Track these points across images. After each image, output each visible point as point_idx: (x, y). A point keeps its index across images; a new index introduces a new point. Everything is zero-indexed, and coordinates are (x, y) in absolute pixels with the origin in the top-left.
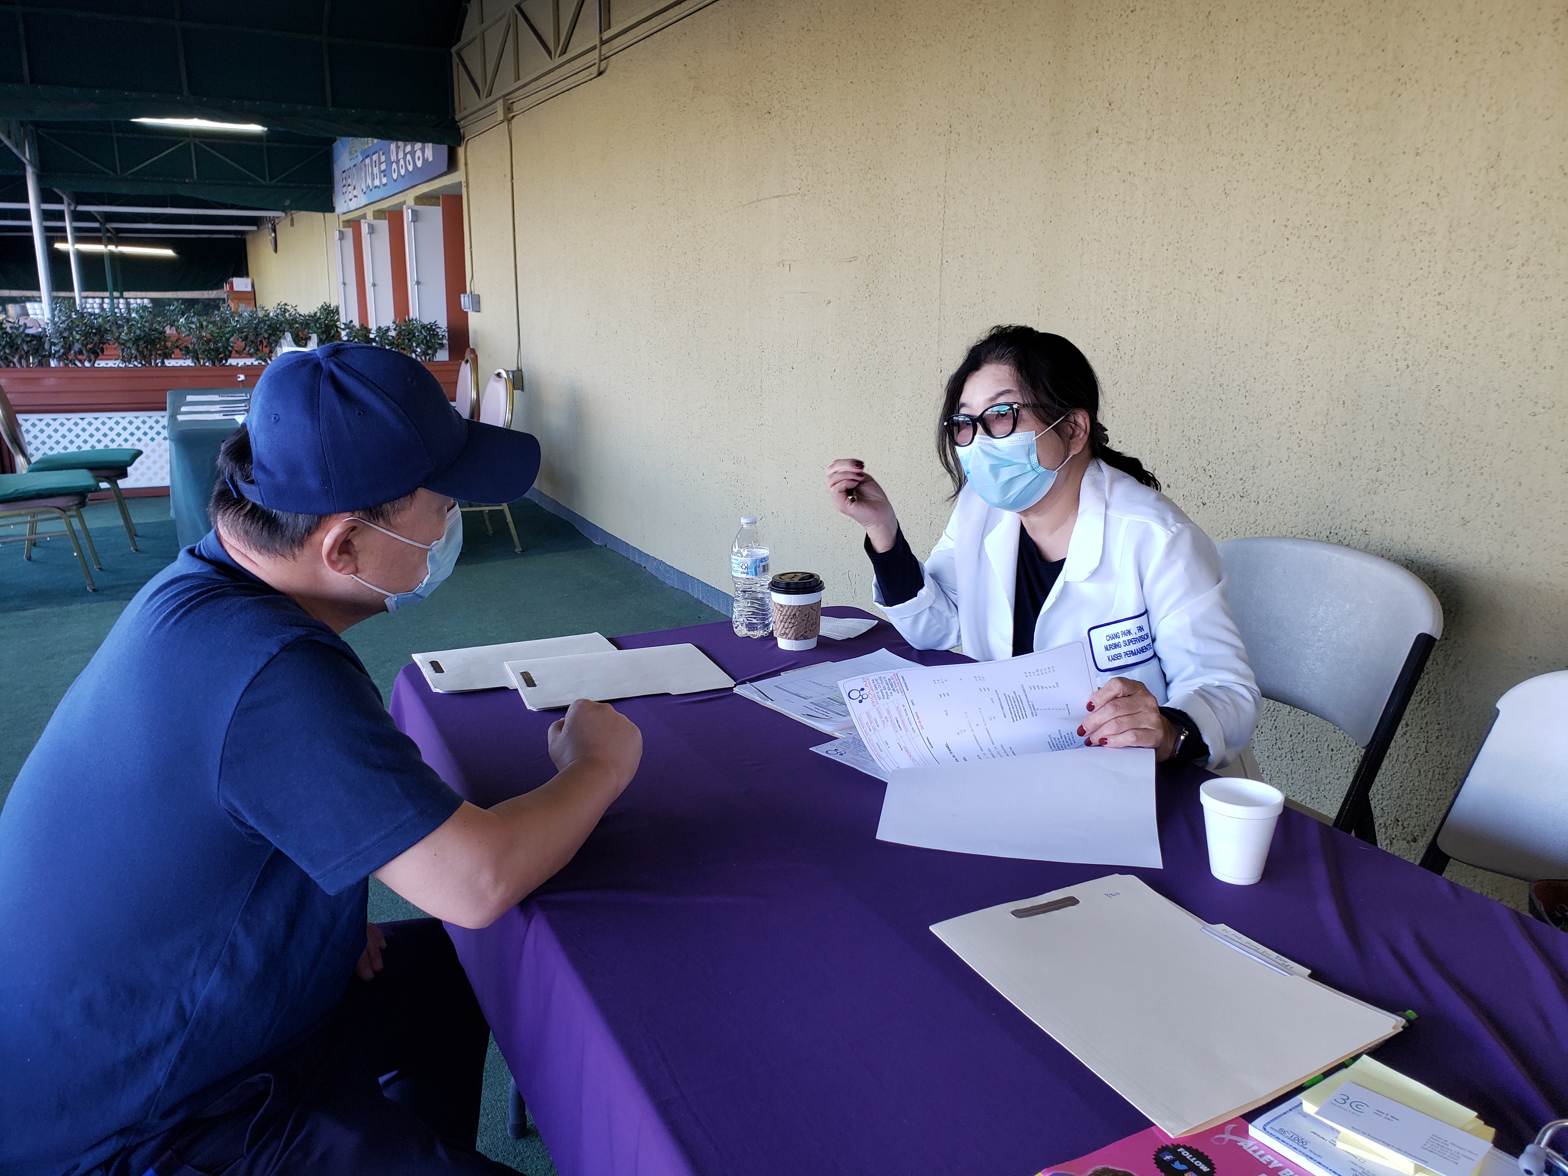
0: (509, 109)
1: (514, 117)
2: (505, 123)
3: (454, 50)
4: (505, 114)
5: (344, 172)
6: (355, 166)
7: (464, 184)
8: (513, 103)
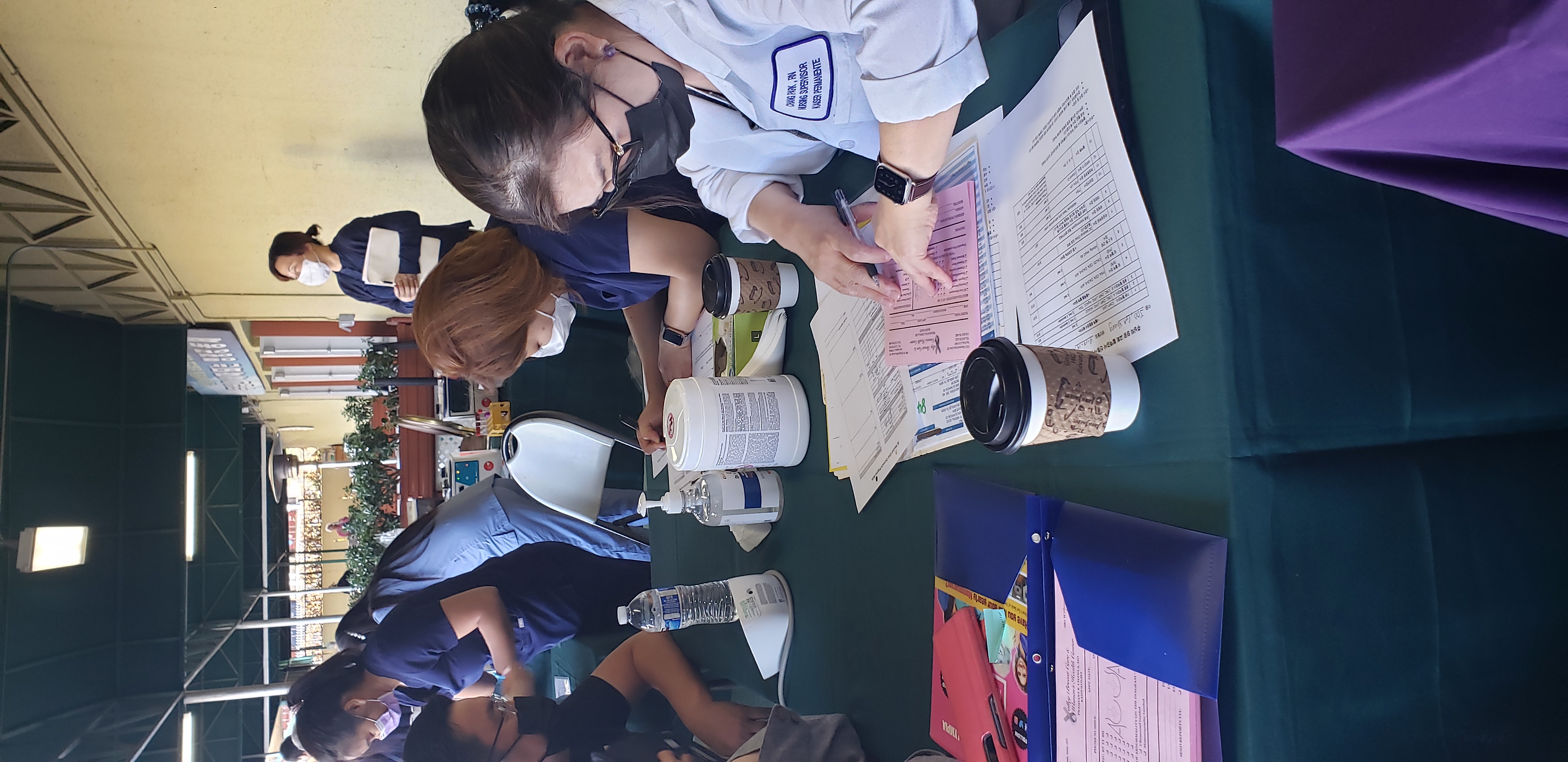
0: (179, 295)
1: (186, 292)
2: (193, 298)
3: (122, 323)
4: (184, 298)
5: (227, 388)
6: (222, 382)
7: (243, 320)
8: (174, 292)
